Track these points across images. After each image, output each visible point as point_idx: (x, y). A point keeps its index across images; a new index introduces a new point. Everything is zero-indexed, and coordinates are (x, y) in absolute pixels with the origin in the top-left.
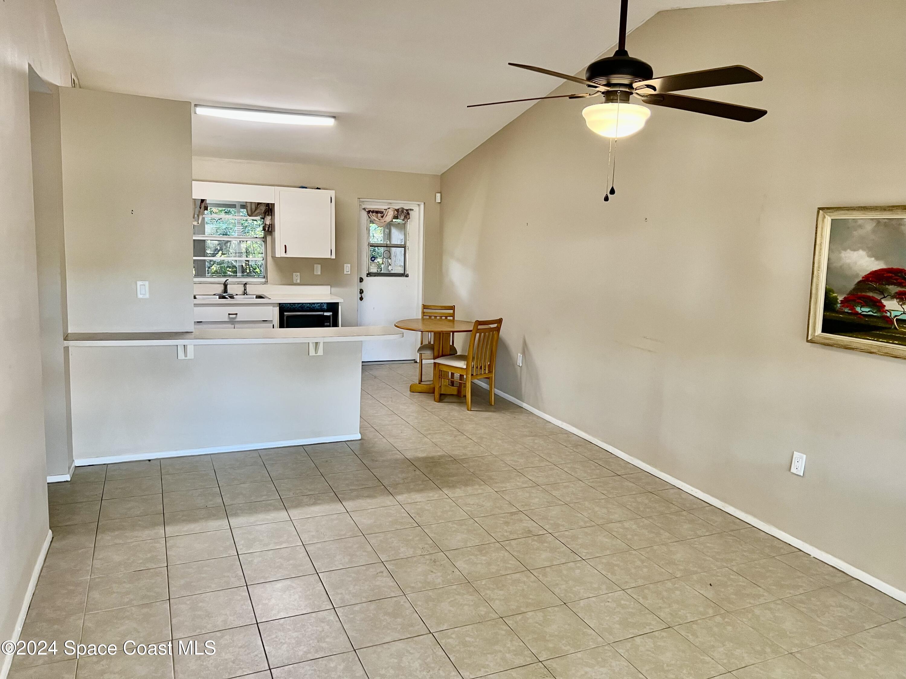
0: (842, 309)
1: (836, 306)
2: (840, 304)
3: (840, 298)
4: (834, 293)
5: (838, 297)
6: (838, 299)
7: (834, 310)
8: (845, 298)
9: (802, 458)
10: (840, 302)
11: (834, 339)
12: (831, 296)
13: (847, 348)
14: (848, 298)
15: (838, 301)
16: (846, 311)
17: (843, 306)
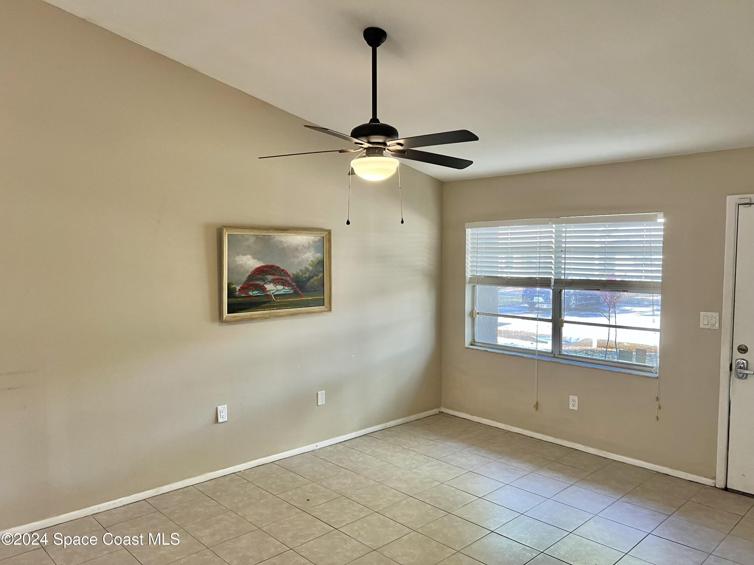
0: (240, 295)
1: (235, 294)
2: (238, 292)
3: (238, 288)
4: (233, 285)
5: (236, 287)
6: (236, 289)
7: (235, 297)
8: (241, 287)
9: (225, 408)
10: (238, 291)
11: (240, 316)
12: (232, 287)
13: (251, 319)
14: (243, 286)
15: (237, 290)
16: (243, 295)
17: (240, 293)
